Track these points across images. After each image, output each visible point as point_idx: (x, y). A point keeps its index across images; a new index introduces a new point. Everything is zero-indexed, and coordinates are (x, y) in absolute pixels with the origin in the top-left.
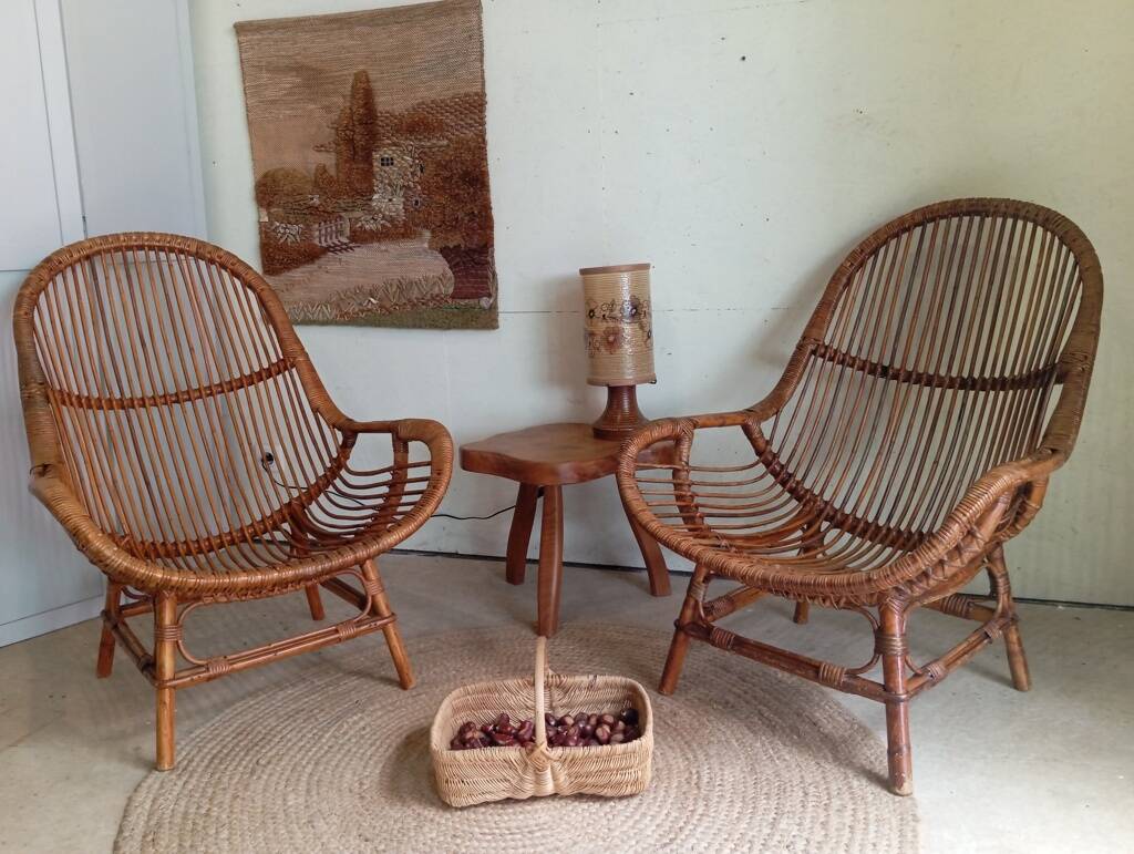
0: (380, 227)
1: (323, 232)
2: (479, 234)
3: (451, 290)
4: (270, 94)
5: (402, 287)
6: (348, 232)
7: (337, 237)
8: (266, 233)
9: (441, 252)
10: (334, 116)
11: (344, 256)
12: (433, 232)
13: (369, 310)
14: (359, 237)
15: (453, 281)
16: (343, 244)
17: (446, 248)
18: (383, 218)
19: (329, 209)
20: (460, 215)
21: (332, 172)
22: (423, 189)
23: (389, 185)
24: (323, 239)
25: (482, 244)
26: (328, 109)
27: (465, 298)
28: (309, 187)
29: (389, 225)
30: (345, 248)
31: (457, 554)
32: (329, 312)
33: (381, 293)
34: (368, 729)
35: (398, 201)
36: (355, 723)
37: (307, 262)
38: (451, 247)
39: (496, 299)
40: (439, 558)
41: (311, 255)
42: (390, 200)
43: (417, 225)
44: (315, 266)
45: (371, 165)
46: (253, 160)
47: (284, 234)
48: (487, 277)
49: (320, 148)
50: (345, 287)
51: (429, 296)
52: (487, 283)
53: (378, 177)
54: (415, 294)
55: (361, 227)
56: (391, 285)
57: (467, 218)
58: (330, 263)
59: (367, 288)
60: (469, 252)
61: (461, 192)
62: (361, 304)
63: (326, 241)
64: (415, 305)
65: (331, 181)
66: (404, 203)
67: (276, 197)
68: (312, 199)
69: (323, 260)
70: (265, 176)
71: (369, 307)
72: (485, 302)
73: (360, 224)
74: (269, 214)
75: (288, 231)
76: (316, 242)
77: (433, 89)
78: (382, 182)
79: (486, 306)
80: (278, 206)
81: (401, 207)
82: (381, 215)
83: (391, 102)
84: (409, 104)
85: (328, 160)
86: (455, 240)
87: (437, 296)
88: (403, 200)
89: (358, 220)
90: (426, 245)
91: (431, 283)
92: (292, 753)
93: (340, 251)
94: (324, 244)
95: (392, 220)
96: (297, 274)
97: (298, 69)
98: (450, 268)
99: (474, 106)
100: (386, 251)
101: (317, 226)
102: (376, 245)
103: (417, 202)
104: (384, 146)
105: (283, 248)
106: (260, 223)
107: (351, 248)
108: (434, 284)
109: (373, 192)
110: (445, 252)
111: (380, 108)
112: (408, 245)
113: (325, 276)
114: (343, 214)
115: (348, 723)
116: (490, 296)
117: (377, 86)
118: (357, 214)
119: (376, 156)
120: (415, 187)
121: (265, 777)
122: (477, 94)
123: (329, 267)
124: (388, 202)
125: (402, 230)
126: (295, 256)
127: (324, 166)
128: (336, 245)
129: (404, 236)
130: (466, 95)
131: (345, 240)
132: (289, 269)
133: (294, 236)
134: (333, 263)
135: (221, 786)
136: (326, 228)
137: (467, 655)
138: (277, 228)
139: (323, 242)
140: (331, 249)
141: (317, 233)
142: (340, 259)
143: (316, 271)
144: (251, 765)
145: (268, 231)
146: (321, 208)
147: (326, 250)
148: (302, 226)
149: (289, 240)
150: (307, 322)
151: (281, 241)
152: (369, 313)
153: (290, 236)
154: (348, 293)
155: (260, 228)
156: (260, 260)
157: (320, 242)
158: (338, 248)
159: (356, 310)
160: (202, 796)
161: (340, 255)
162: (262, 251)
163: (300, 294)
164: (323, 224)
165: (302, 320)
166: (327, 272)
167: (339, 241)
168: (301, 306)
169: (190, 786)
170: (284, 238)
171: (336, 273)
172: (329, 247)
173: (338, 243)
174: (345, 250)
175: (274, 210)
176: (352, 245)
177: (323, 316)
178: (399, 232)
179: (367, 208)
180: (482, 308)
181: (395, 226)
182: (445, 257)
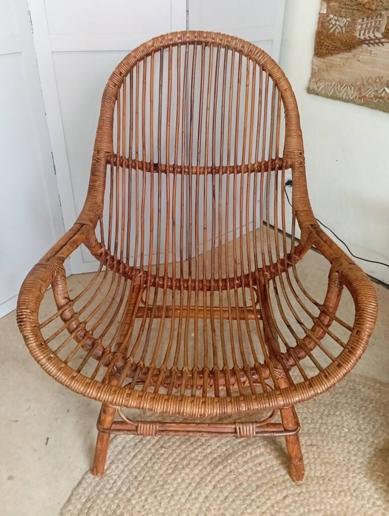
1: (364, 26)
6: (383, 29)
7: (373, 33)
8: (322, 23)
11: (374, 49)
13: (381, 98)
16: (377, 38)
19: (374, 7)
24: (362, 32)
30: (377, 42)
32: (352, 93)
34: (263, 466)
36: (257, 456)
37: (345, 50)
41: (350, 45)
47: (335, 25)
50: (368, 76)
58: (363, 52)
59: (385, 78)
62: (377, 91)
63: (364, 35)
69: (358, 51)
71: (383, 95)
74: (328, 7)
75: (338, 23)
76: (357, 34)
92: (205, 462)
93: (373, 44)
94: (362, 37)
96: (337, 59)
101: (360, 21)
105: (330, 37)
106: (320, 13)
107: (382, 43)
113: (357, 63)
114: (383, 12)
123: (361, 57)
126: (339, 44)
128: (371, 39)
131: (379, 35)
132: (332, 54)
133: (342, 28)
134: (365, 54)
135: (151, 473)
136: (367, 24)
137: (363, 413)
138: (330, 19)
139: (362, 35)
140: (366, 42)
141: (359, 27)
142: (371, 51)
143: (350, 58)
144: (177, 460)
145: (324, 21)
146: (367, 6)
147: (362, 42)
148: (349, 19)
149: (337, 31)
150: (334, 97)
151: (332, 31)
152: (381, 100)
153: (339, 27)
154: (370, 80)
155: (319, 18)
156: (314, 44)
157: (360, 35)
158: (372, 42)
159: (372, 96)
160: (136, 477)
161: (372, 48)
162: (316, 39)
163: (335, 75)
164: (365, 19)
165: (331, 95)
166: (359, 61)
167: (374, 36)
168: (334, 83)
169: (135, 462)
170: (334, 28)
171: (365, 63)
172: (365, 40)
173: (373, 38)
174: (377, 44)
175: (332, 4)
176: (383, 40)
177: (346, 96)
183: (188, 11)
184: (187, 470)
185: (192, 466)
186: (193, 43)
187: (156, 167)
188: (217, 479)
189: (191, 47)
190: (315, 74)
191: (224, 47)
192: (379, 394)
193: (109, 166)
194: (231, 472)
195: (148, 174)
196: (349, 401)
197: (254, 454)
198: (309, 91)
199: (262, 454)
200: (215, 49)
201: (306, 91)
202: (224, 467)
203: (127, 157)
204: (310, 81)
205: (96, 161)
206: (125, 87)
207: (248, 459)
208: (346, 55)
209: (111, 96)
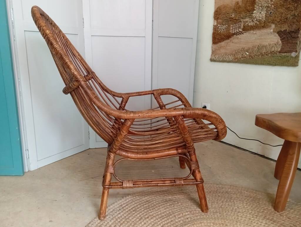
0: (254, 24)
1: (234, 27)
2: (296, 25)
3: (279, 50)
5: (260, 48)
6: (242, 27)
7: (238, 29)
9: (278, 33)
11: (240, 36)
12: (276, 24)
14: (246, 29)
15: (281, 45)
16: (240, 32)
17: (281, 31)
18: (256, 20)
19: (237, 18)
20: (289, 16)
21: (240, 4)
22: (275, 7)
23: (261, 6)
24: (233, 30)
25: (297, 28)
27: (285, 53)
28: (231, 11)
29: (258, 23)
30: (240, 33)
31: (264, 156)
32: (231, 58)
33: (250, 51)
35: (264, 13)
36: (186, 215)
37: (226, 39)
38: (283, 31)
39: (299, 53)
40: (256, 156)
41: (228, 36)
42: (260, 13)
43: (269, 22)
46: (215, 3)
47: (221, 29)
48: (297, 44)
51: (269, 52)
52: (296, 46)
53: (257, 4)
54: (264, 51)
55: (247, 25)
56: (255, 47)
57: (291, 17)
58: (234, 39)
59: (246, 48)
60: (290, 32)
61: (291, 6)
62: (242, 55)
64: (263, 55)
65: (239, 7)
66: (266, 14)
67: (220, 15)
68: (232, 15)
69: (232, 38)
70: (218, 8)
71: (245, 56)
72: (293, 54)
73: (247, 23)
74: (217, 22)
75: (222, 28)
76: (231, 31)
78: (258, 6)
79: (294, 56)
80: (220, 19)
81: (264, 15)
82: (255, 19)
86: (285, 27)
87: (273, 52)
88: (265, 12)
89: (247, 22)
90: (272, 31)
91: (271, 46)
92: (157, 217)
94: (233, 32)
95: (260, 21)
96: (223, 44)
98: (281, 40)
100: (256, 34)
101: (232, 25)
102: (252, 31)
103: (271, 12)
105: (219, 34)
106: (214, 25)
107: (243, 33)
108: (273, 47)
109: (254, 10)
110: (280, 33)
112: (265, 31)
113: (232, 44)
114: (242, 20)
115: (182, 214)
116: (296, 52)
118: (247, 19)
120: (271, 6)
121: (143, 223)
123: (234, 41)
124: (259, 14)
125: (263, 25)
126: (223, 37)
127: (238, 2)
128: (237, 32)
129: (264, 27)
131: (241, 30)
132: (220, 42)
133: (224, 30)
134: (235, 39)
135: (128, 220)
136: (235, 26)
137: (246, 202)
138: (219, 27)
139: (233, 31)
140: (236, 34)
141: (232, 28)
142: (238, 38)
143: (229, 42)
144: (142, 216)
145: (216, 28)
146: (234, 18)
147: (234, 34)
148: (227, 26)
149: (222, 31)
151: (219, 32)
152: (245, 58)
153: (223, 30)
154: (239, 50)
155: (214, 27)
156: (212, 39)
157: (232, 32)
158: (238, 33)
159: (241, 57)
160: (119, 222)
161: (238, 36)
162: (213, 36)
163: (223, 51)
164: (234, 24)
165: (222, 60)
166: (233, 43)
167: (239, 31)
168: (222, 55)
169: (119, 216)
170: (220, 31)
171: (236, 43)
172: (235, 33)
173: (238, 32)
174: (241, 34)
175: (219, 21)
176: (243, 32)
177: (229, 59)
178: (262, 25)
179: (251, 17)
180: (292, 57)
181: (261, 23)
182: (279, 35)
183: (153, 21)
184: (147, 220)
185: (150, 218)
188: (163, 223)
190: (214, 52)
192: (255, 195)
194: (171, 221)
196: (238, 196)
197: (184, 214)
198: (212, 60)
199: (188, 214)
201: (210, 61)
202: (167, 219)
204: (211, 55)
207: (181, 216)
208: (226, 41)
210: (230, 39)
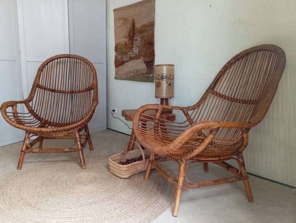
0: (134, 56)
3: (146, 72)
4: (118, 25)
5: (138, 71)
6: (129, 57)
10: (128, 29)
11: (128, 63)
12: (143, 57)
14: (131, 59)
15: (146, 70)
19: (126, 52)
20: (148, 52)
21: (127, 43)
22: (142, 46)
26: (127, 28)
27: (148, 74)
28: (123, 47)
29: (136, 55)
30: (128, 61)
33: (133, 72)
38: (146, 61)
41: (122, 63)
43: (140, 55)
44: (123, 66)
45: (133, 41)
46: (115, 41)
48: (153, 69)
49: (125, 37)
50: (128, 71)
54: (139, 73)
55: (131, 56)
56: (135, 70)
58: (126, 65)
59: (131, 71)
60: (149, 62)
62: (130, 75)
64: (139, 75)
65: (127, 45)
67: (118, 49)
68: (123, 49)
70: (116, 44)
72: (151, 75)
74: (117, 53)
75: (119, 57)
76: (124, 60)
77: (145, 21)
78: (135, 45)
79: (152, 76)
80: (118, 51)
81: (138, 51)
82: (134, 53)
83: (138, 25)
84: (141, 25)
85: (126, 40)
86: (147, 59)
87: (143, 73)
88: (138, 49)
89: (130, 54)
90: (142, 60)
95: (136, 54)
96: (120, 68)
97: (123, 19)
98: (146, 66)
99: (152, 25)
100: (135, 62)
101: (124, 56)
102: (133, 60)
103: (140, 50)
104: (135, 36)
105: (118, 61)
108: (143, 70)
109: (133, 47)
111: (136, 27)
112: (138, 60)
114: (128, 53)
116: (153, 74)
117: (135, 21)
119: (134, 39)
120: (140, 46)
122: (153, 22)
124: (136, 50)
126: (120, 63)
129: (138, 58)
130: (151, 22)
131: (128, 59)
132: (119, 66)
138: (117, 56)
141: (124, 58)
147: (125, 62)
148: (121, 56)
149: (119, 59)
150: (121, 79)
152: (131, 77)
155: (115, 57)
156: (114, 64)
162: (115, 62)
163: (121, 72)
168: (120, 75)
171: (126, 67)
177: (124, 78)
178: (137, 57)
179: (132, 51)
180: (151, 77)
181: (137, 56)
182: (145, 63)
186: (67, 57)
187: (54, 91)
189: (66, 58)
190: (116, 73)
191: (76, 58)
193: (37, 88)
195: (51, 92)
198: (116, 78)
200: (73, 59)
203: (44, 86)
204: (115, 75)
205: (33, 86)
206: (45, 68)
208: (122, 66)
209: (41, 70)
210: (124, 65)
